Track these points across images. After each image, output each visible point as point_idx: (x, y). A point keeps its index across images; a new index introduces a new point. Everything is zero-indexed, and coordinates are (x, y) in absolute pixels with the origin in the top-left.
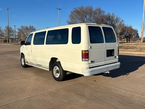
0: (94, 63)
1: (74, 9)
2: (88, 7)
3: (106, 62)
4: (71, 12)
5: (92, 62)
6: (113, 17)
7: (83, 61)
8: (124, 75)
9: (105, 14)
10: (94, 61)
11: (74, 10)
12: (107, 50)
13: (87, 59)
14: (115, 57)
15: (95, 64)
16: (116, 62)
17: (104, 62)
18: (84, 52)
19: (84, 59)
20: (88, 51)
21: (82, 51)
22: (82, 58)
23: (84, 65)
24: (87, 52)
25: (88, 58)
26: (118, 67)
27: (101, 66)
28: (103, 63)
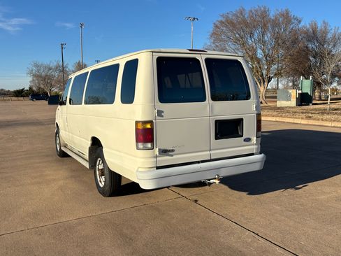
0: (172, 156)
1: (222, 16)
2: (256, 11)
3: (212, 152)
4: (214, 24)
5: (164, 152)
6: (325, 32)
7: (138, 148)
8: (286, 189)
9: (301, 25)
10: (173, 151)
11: (220, 19)
12: (216, 121)
13: (149, 145)
14: (248, 140)
15: (175, 157)
16: (252, 154)
17: (209, 152)
18: (140, 127)
19: (141, 145)
20: (151, 122)
21: (137, 123)
22: (138, 141)
23: (142, 160)
24: (149, 126)
25: (151, 141)
26: (257, 167)
27: (198, 162)
28: (205, 155)
